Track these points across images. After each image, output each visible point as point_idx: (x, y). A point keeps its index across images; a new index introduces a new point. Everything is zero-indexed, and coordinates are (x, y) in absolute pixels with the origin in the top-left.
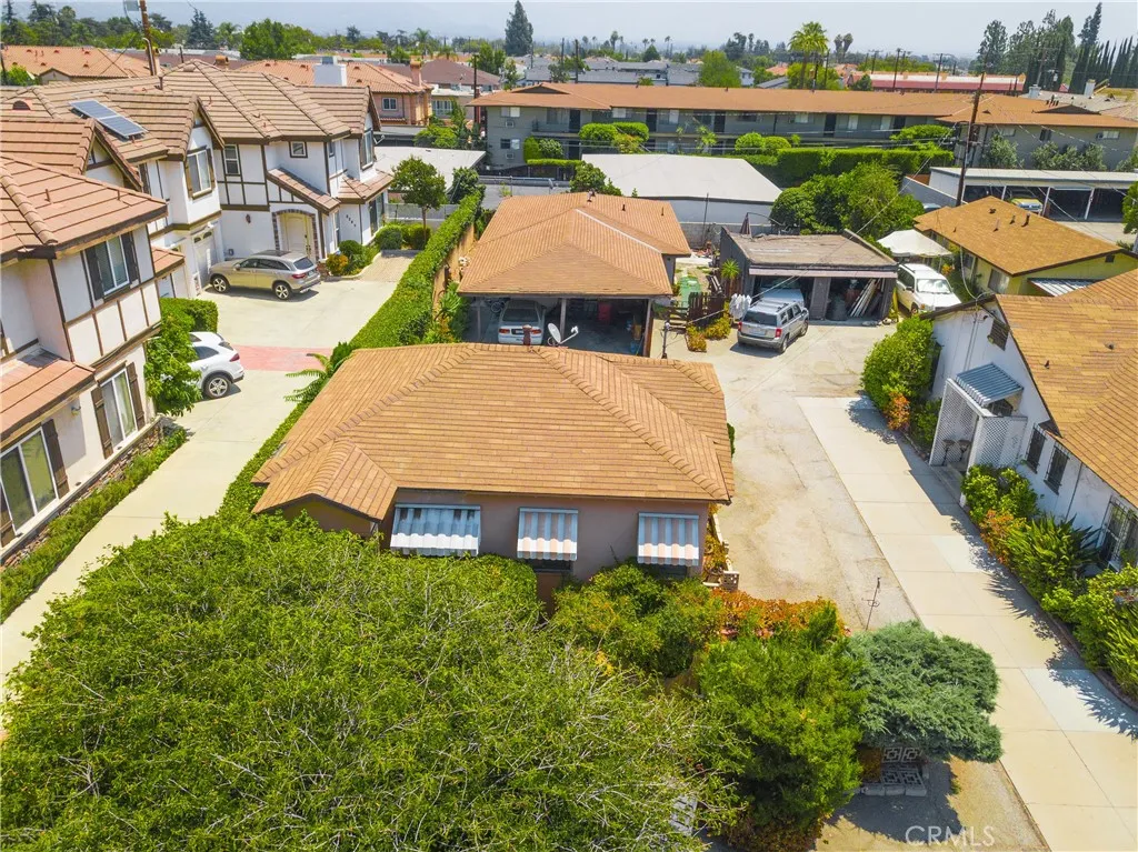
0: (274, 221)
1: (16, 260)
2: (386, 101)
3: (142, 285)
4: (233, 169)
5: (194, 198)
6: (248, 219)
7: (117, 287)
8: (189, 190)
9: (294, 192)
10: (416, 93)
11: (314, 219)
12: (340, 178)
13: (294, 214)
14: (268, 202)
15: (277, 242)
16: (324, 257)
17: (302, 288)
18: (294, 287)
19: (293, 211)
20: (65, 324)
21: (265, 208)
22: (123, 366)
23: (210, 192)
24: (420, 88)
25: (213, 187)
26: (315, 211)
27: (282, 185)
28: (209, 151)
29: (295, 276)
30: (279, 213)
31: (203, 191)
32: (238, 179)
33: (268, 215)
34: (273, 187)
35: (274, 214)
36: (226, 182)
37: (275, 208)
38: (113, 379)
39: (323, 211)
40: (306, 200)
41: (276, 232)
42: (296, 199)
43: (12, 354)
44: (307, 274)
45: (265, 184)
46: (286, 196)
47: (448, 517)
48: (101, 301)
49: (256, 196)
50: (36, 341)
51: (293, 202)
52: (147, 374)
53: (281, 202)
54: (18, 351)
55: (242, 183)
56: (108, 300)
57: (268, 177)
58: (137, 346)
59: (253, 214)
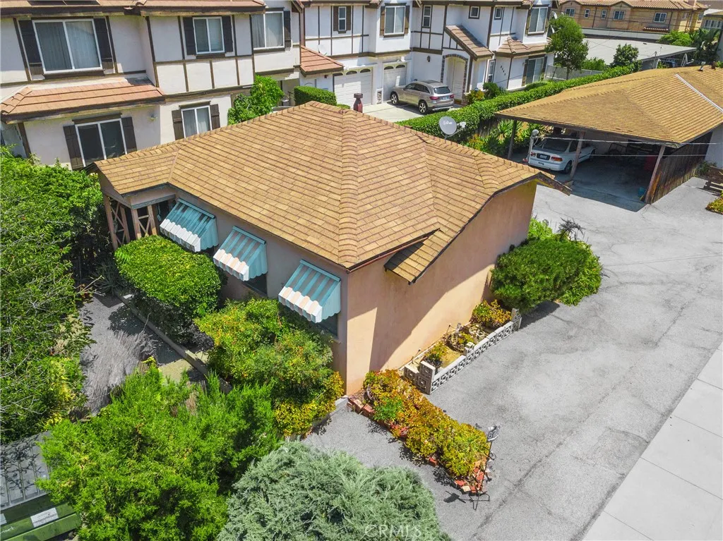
0: (443, 62)
1: (123, 14)
2: (658, 15)
3: (237, 57)
4: (426, 23)
5: (385, 37)
6: (429, 59)
7: (210, 52)
8: (382, 30)
9: (459, 42)
10: (685, 10)
11: (467, 62)
12: (504, 39)
13: (456, 58)
14: (443, 48)
15: (442, 77)
16: (468, 91)
17: (434, 107)
18: (430, 105)
19: (455, 55)
20: (155, 63)
21: (439, 52)
22: (208, 103)
23: (403, 35)
24: (695, 7)
25: (406, 32)
26: (468, 57)
27: (453, 36)
28: (408, 8)
29: (432, 98)
30: (447, 56)
31: (394, 33)
32: (428, 30)
33: (440, 57)
34: (447, 37)
35: (444, 57)
36: (421, 32)
37: (445, 52)
38: (195, 109)
39: (474, 57)
40: (465, 48)
41: (443, 70)
42: (459, 47)
43: (121, 74)
44: (442, 97)
45: (443, 34)
46: (454, 44)
47: (196, 216)
48: (193, 57)
49: (436, 43)
50: (144, 72)
51: (457, 49)
52: (230, 115)
53: (450, 48)
54: (125, 73)
55: (430, 33)
56: (200, 58)
57: (445, 29)
58: (226, 95)
59: (432, 56)
